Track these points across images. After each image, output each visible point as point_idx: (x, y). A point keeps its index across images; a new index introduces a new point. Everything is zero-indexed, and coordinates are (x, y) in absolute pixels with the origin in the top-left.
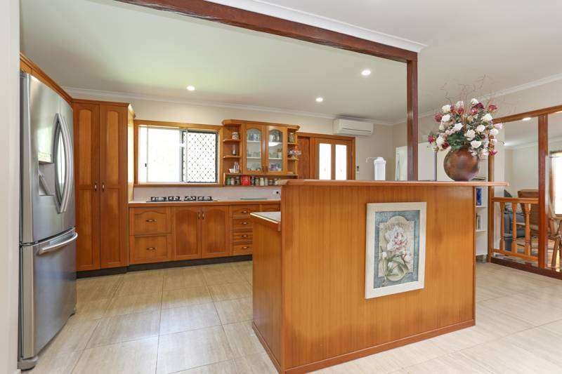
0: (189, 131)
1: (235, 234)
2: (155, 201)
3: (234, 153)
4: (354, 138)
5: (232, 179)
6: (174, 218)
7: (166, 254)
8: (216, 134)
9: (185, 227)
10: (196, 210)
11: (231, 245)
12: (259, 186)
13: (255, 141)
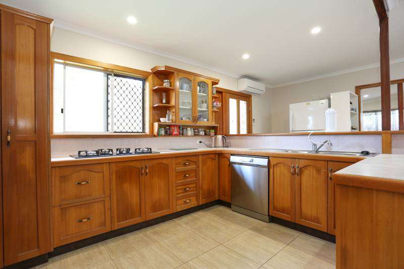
0: (116, 75)
1: (178, 188)
2: (87, 156)
3: (164, 101)
4: (251, 96)
5: (163, 129)
6: (114, 177)
7: (103, 224)
8: (144, 80)
9: (126, 186)
10: (138, 164)
11: (175, 200)
12: (187, 136)
13: (184, 91)
